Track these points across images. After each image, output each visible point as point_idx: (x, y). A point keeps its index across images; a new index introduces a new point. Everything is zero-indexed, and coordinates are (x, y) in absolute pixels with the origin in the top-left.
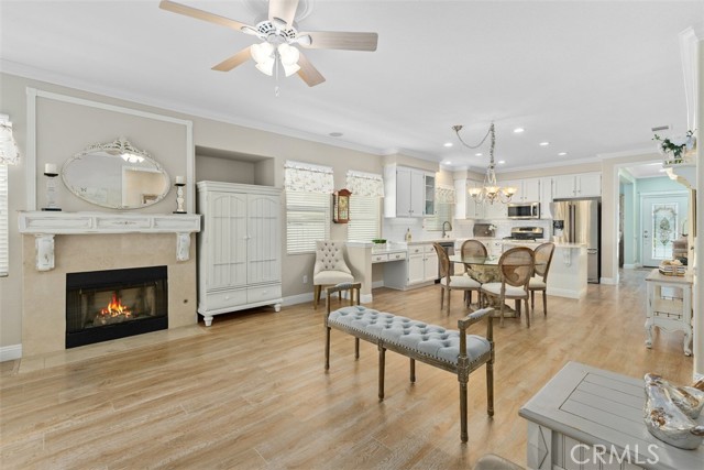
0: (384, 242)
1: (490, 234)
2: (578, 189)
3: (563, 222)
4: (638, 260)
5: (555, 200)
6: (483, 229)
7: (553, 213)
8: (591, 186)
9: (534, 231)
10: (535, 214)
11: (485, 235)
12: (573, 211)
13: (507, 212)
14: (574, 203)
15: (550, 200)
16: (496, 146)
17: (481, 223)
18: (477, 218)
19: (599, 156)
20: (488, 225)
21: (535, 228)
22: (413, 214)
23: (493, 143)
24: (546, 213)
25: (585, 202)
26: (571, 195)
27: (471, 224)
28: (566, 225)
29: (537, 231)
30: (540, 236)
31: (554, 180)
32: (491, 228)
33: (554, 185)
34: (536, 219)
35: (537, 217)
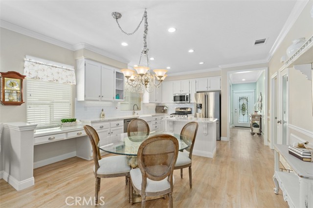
0: (74, 120)
1: (164, 111)
2: (209, 86)
3: (201, 105)
4: (233, 124)
5: (198, 92)
6: (161, 109)
7: (196, 99)
8: (215, 84)
9: (187, 110)
10: (187, 100)
11: (162, 112)
12: (206, 98)
13: (173, 99)
14: (207, 93)
15: (195, 92)
16: (148, 32)
17: (160, 105)
18: (158, 102)
19: (220, 66)
20: (163, 107)
21: (188, 108)
22: (103, 99)
23: (146, 29)
24: (193, 100)
25: (212, 93)
26: (205, 89)
27: (154, 106)
28: (203, 106)
29: (189, 110)
30: (190, 113)
31: (197, 81)
32: (165, 108)
33: (197, 83)
34: (188, 103)
35: (188, 102)
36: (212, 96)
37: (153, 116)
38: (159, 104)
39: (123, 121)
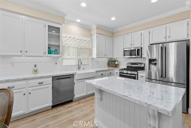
1: (116, 66)
2: (168, 35)
3: (156, 60)
5: (152, 44)
6: (113, 64)
10: (138, 54)
11: (114, 67)
12: (164, 51)
14: (165, 45)
15: (149, 45)
17: (113, 60)
20: (115, 61)
22: (26, 54)
25: (173, 43)
26: (163, 40)
29: (143, 66)
31: (151, 31)
32: (116, 63)
33: (151, 34)
34: (139, 58)
35: (140, 56)
36: (172, 50)
37: (97, 72)
38: (112, 58)
39: (51, 79)
